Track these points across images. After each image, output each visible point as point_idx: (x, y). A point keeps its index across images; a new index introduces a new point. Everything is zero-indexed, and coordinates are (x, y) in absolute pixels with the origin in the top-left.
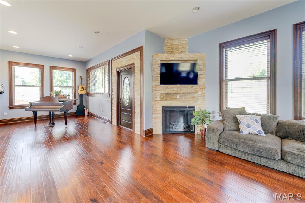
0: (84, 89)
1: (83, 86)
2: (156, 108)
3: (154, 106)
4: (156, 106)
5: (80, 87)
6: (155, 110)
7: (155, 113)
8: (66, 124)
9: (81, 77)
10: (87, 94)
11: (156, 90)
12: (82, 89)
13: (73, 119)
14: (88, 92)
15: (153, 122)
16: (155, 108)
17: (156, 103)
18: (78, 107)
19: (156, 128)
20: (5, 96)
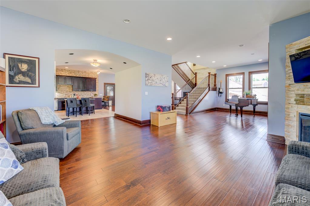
2: (289, 113)
3: (287, 110)
4: (289, 111)
6: (288, 115)
7: (287, 120)
8: (242, 117)
11: (290, 90)
15: (285, 130)
16: (287, 113)
17: (290, 107)
19: (289, 139)
20: (224, 95)
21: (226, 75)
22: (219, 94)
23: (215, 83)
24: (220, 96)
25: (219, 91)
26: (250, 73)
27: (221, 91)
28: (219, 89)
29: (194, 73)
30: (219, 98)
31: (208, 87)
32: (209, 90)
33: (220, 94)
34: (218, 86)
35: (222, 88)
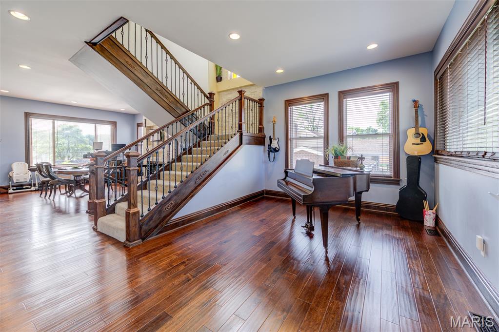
0: (423, 139)
1: (422, 130)
5: (411, 132)
9: (415, 101)
10: (436, 154)
12: (418, 141)
13: (388, 227)
14: (438, 147)
18: (402, 192)
20: (281, 155)
21: (287, 101)
22: (269, 154)
23: (261, 123)
24: (272, 159)
25: (270, 146)
26: (343, 94)
27: (275, 144)
28: (271, 140)
29: (205, 95)
30: (270, 164)
31: (238, 134)
32: (241, 143)
33: (272, 154)
34: (268, 133)
35: (276, 137)
